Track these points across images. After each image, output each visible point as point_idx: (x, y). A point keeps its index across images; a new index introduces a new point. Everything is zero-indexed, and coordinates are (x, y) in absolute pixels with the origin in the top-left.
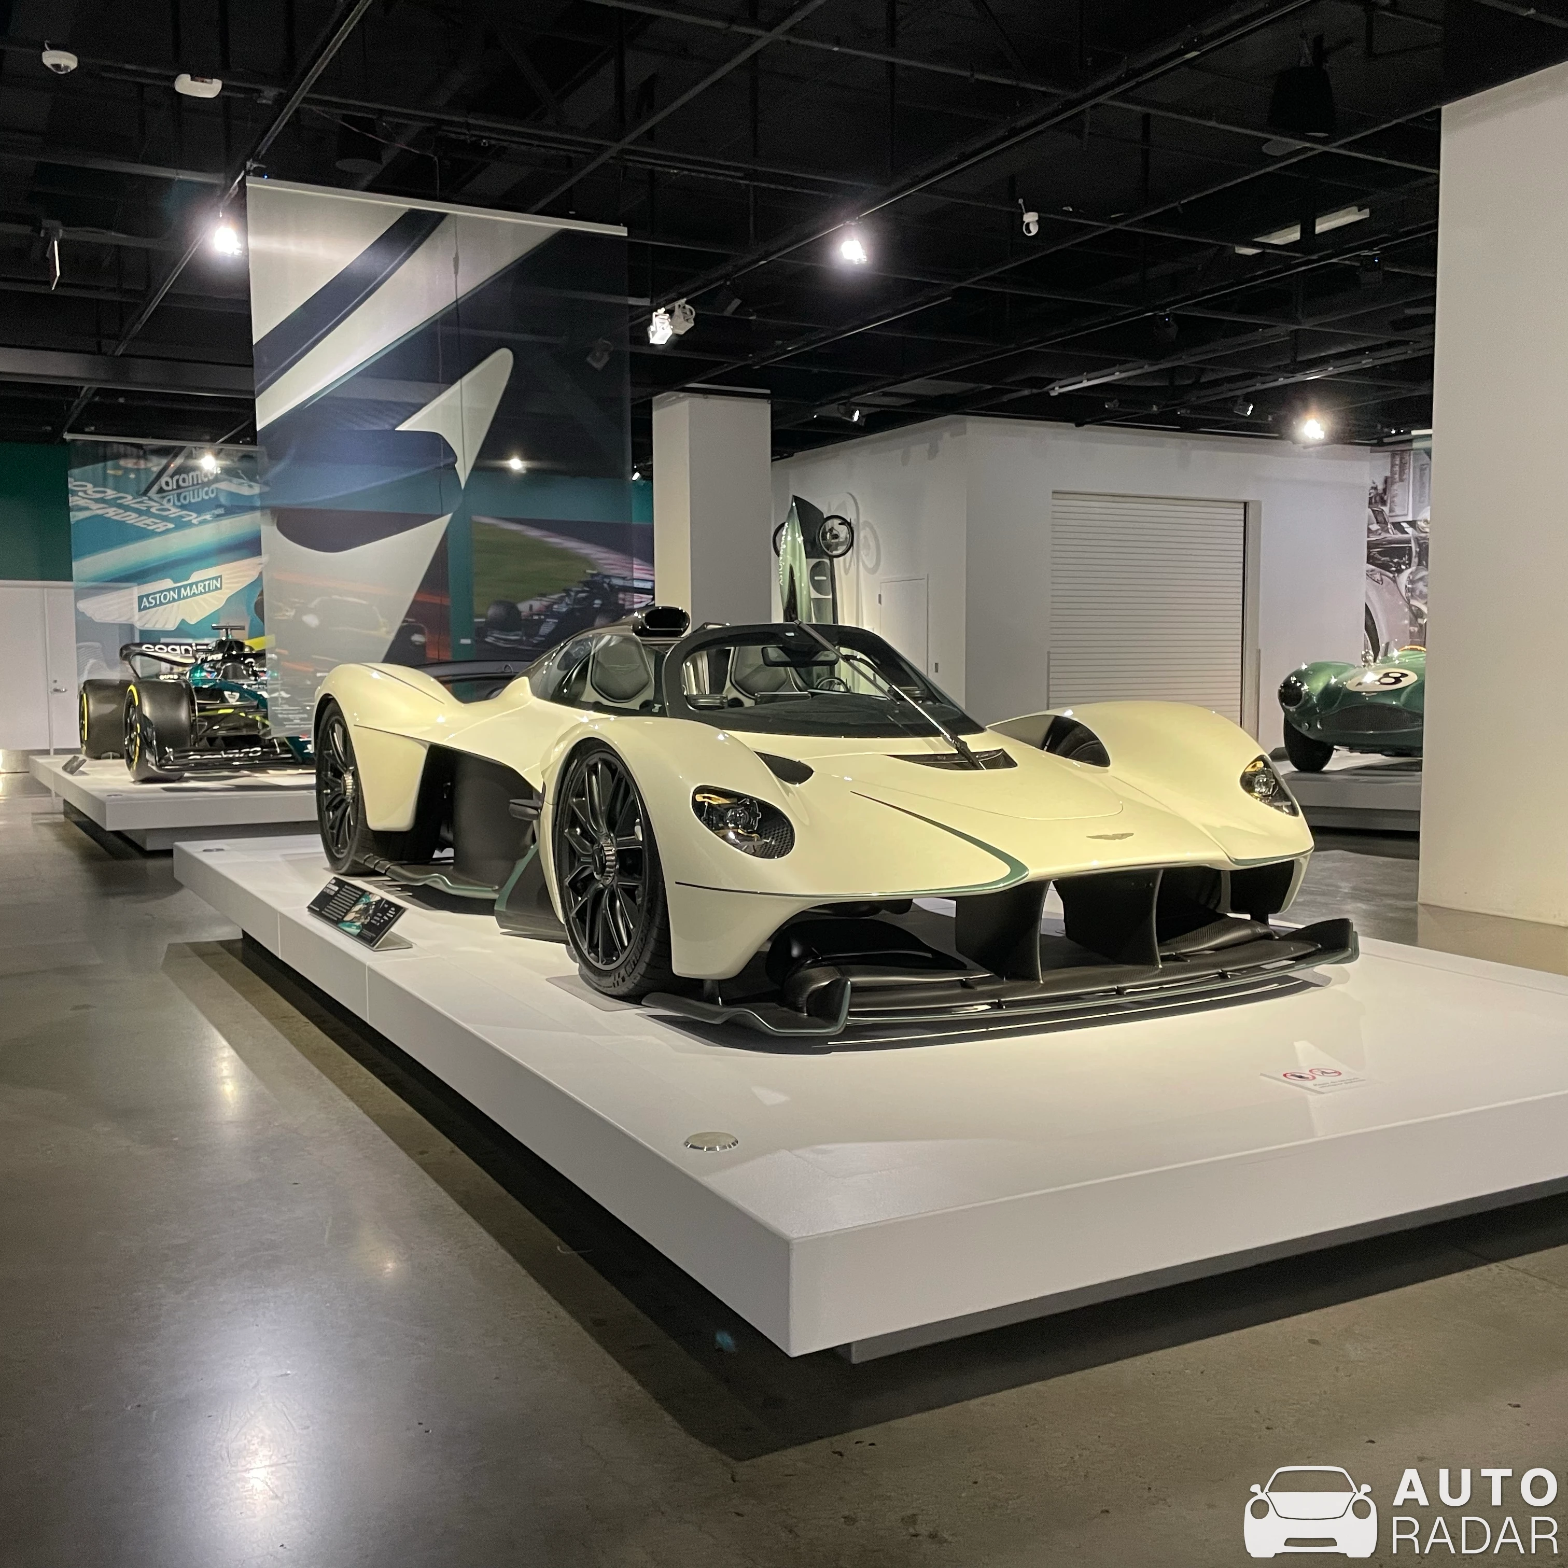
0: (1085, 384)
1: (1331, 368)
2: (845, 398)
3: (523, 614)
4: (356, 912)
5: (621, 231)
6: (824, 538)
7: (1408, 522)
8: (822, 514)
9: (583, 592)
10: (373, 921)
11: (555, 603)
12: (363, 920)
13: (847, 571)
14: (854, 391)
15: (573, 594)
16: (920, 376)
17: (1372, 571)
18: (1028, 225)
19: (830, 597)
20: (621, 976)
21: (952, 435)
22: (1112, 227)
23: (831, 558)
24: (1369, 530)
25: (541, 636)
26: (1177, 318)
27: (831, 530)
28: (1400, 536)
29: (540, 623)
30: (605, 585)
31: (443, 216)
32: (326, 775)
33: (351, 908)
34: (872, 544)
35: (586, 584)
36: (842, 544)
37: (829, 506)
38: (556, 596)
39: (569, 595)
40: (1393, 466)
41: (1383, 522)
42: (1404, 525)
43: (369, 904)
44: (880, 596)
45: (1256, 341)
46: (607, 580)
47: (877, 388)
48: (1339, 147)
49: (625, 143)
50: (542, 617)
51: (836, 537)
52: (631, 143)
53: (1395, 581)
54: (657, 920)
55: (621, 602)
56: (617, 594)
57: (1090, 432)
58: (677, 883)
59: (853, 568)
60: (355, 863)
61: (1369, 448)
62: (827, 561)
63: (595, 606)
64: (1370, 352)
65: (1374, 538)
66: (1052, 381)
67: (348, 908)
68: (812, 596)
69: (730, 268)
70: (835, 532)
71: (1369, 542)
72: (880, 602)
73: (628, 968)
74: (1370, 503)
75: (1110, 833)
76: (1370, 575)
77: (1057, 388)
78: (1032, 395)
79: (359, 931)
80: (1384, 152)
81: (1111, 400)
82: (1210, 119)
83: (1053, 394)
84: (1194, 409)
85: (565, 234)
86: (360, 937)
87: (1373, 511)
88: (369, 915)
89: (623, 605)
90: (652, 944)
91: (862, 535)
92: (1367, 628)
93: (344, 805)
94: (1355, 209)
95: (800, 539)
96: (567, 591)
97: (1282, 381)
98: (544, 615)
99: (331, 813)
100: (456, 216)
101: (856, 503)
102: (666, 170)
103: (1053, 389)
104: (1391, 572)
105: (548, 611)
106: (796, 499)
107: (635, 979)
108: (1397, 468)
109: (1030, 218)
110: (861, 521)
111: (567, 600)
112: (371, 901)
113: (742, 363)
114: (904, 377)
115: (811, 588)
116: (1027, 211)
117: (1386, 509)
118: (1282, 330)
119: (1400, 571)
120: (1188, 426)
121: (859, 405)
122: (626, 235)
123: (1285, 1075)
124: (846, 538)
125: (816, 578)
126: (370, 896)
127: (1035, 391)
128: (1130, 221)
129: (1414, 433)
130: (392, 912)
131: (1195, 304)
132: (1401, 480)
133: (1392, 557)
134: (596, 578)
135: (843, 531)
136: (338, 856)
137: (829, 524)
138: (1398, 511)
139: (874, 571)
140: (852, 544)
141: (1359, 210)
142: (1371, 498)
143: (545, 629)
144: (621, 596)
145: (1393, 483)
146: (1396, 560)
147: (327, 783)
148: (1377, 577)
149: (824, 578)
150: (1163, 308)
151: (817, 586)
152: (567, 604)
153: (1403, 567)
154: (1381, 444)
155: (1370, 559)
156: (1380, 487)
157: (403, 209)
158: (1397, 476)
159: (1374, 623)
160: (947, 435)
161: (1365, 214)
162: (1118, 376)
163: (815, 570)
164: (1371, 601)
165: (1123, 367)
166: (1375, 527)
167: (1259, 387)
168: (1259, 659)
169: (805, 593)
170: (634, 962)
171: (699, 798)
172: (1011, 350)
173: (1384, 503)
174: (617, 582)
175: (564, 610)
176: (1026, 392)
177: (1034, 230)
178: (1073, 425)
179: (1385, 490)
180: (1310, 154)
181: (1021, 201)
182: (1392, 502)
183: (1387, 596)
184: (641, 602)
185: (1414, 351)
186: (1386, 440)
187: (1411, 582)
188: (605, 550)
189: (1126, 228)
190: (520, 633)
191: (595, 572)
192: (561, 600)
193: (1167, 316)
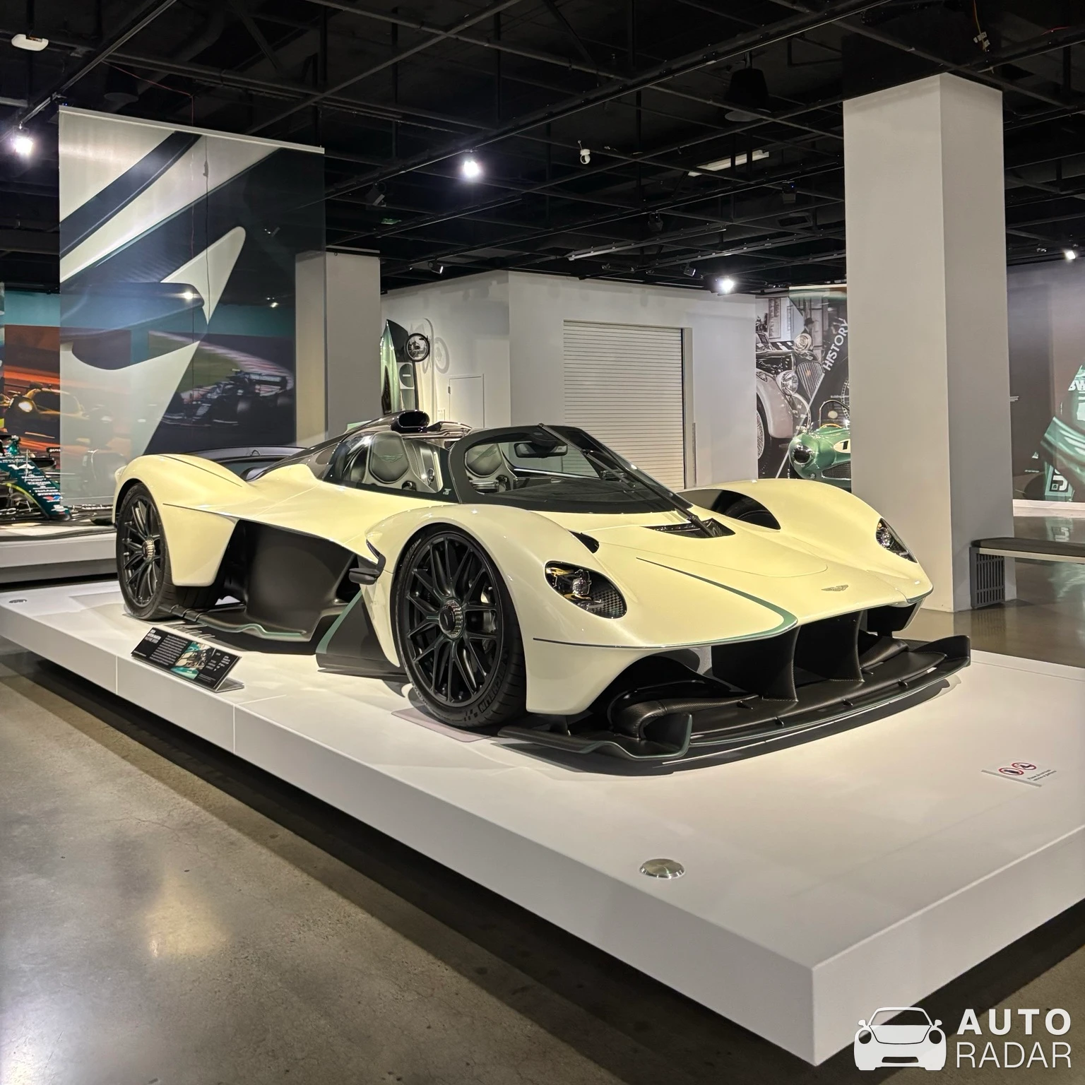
0: (592, 254)
1: (745, 248)
2: (432, 258)
3: (185, 400)
4: (188, 659)
5: (321, 150)
6: (410, 349)
7: (781, 343)
8: (407, 332)
9: (231, 384)
10: (208, 667)
11: (209, 393)
12: (197, 666)
13: (425, 371)
14: (439, 254)
15: (222, 386)
16: (489, 246)
17: (760, 372)
18: (584, 157)
19: (413, 388)
20: (474, 712)
21: (498, 283)
22: (634, 160)
23: (414, 362)
24: (757, 347)
25: (198, 416)
26: (662, 216)
27: (415, 343)
28: (776, 351)
29: (198, 406)
30: (246, 380)
31: (199, 136)
32: (126, 541)
33: (181, 655)
34: (443, 352)
35: (231, 378)
36: (422, 352)
37: (412, 327)
38: (209, 388)
39: (219, 387)
40: (770, 307)
41: (765, 342)
42: (779, 344)
43: (199, 653)
44: (449, 388)
45: (704, 231)
46: (247, 376)
47: (457, 252)
48: (782, 120)
49: (328, 94)
50: (199, 402)
51: (418, 347)
52: (333, 94)
53: (775, 380)
54: (513, 668)
55: (257, 391)
56: (255, 385)
57: (589, 283)
58: (534, 639)
59: (430, 369)
60: (158, 611)
61: (755, 296)
62: (411, 364)
63: (239, 394)
64: (770, 239)
65: (760, 352)
66: (571, 251)
67: (178, 655)
68: (401, 388)
69: (376, 175)
70: (417, 345)
71: (757, 355)
72: (449, 392)
73: (481, 706)
74: (757, 330)
75: (835, 586)
76: (758, 375)
77: (573, 256)
78: (557, 259)
79: (196, 675)
80: (807, 124)
81: (605, 264)
82: (709, 100)
83: (571, 259)
84: (656, 270)
85: (282, 151)
86: (197, 681)
87: (759, 335)
88: (202, 661)
89: (259, 394)
90: (505, 688)
91: (436, 347)
92: (758, 409)
93: (143, 565)
94: (761, 151)
95: (392, 348)
96: (218, 384)
97: (714, 255)
98: (201, 401)
99: (130, 571)
100: (206, 137)
101: (431, 326)
102: (350, 111)
103: (571, 256)
104: (772, 374)
105: (204, 398)
106: (390, 322)
107: (487, 714)
108: (773, 308)
109: (585, 153)
110: (435, 337)
111: (218, 390)
112: (201, 649)
113: (368, 234)
114: (476, 246)
115: (400, 382)
116: (583, 149)
117: (767, 334)
118: (721, 226)
119: (777, 373)
120: (649, 281)
121: (443, 262)
122: (324, 153)
123: (1000, 770)
124: (424, 348)
125: (404, 375)
126: (198, 645)
127: (558, 257)
128: (646, 157)
129: (791, 288)
130: (226, 660)
131: (673, 209)
132: (776, 316)
133: (772, 364)
134: (239, 375)
135: (422, 344)
136: (142, 605)
137: (412, 340)
138: (774, 335)
139: (444, 371)
140: (428, 353)
141: (763, 152)
142: (757, 327)
143: (201, 411)
144: (257, 387)
145: (770, 317)
146: (774, 366)
147: (126, 546)
148: (764, 377)
149: (409, 375)
150: (654, 209)
151: (404, 381)
152: (218, 393)
153: (779, 371)
154: (763, 293)
155: (759, 366)
156: (763, 320)
157: (171, 131)
158: (773, 314)
159: (762, 405)
160: (494, 283)
161: (766, 155)
162: (614, 250)
163: (403, 370)
164: (760, 392)
165: (617, 244)
166: (760, 345)
167: (700, 258)
168: (694, 429)
169: (396, 384)
170: (488, 701)
171: (549, 571)
172: (551, 232)
173: (765, 330)
174: (253, 377)
175: (216, 397)
176: (553, 258)
177: (588, 160)
178: (578, 278)
179: (766, 322)
180: (765, 123)
181: (579, 142)
182: (771, 330)
183: (770, 389)
184: (272, 391)
185: (797, 239)
186: (766, 291)
187: (784, 380)
188: (245, 355)
189: (642, 162)
190: (182, 414)
191: (239, 370)
192: (211, 392)
193: (657, 215)
